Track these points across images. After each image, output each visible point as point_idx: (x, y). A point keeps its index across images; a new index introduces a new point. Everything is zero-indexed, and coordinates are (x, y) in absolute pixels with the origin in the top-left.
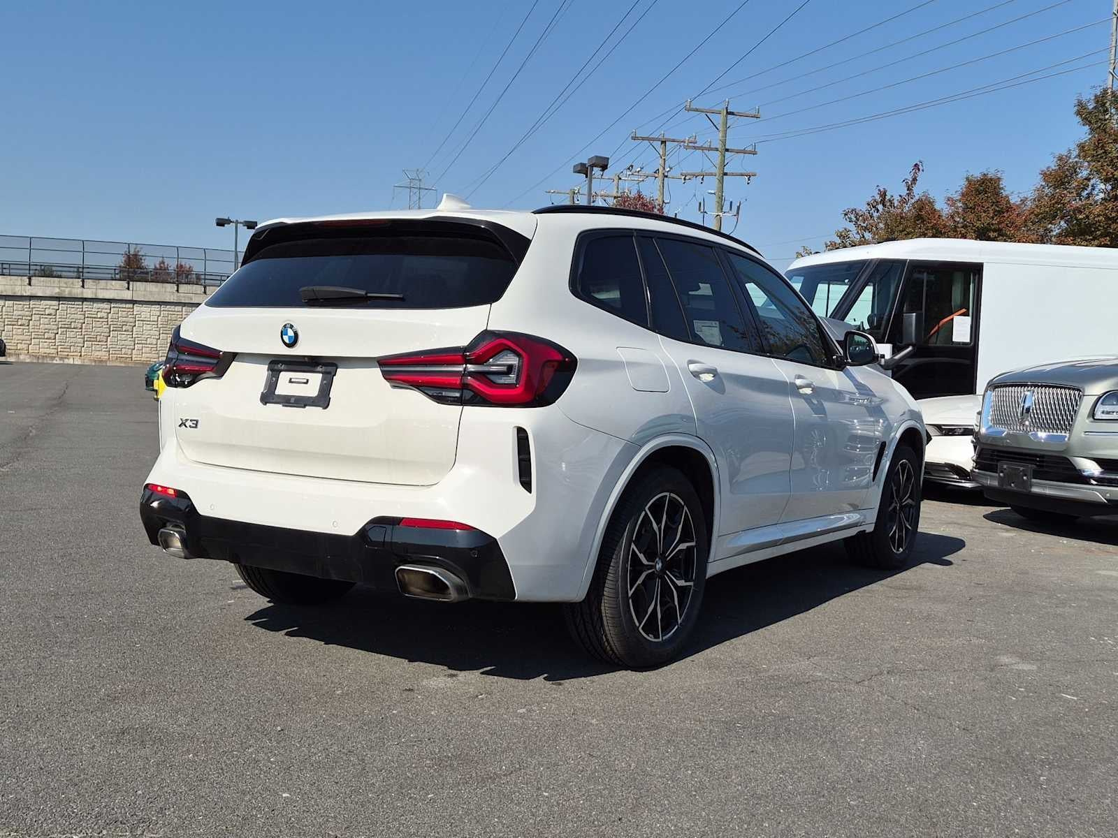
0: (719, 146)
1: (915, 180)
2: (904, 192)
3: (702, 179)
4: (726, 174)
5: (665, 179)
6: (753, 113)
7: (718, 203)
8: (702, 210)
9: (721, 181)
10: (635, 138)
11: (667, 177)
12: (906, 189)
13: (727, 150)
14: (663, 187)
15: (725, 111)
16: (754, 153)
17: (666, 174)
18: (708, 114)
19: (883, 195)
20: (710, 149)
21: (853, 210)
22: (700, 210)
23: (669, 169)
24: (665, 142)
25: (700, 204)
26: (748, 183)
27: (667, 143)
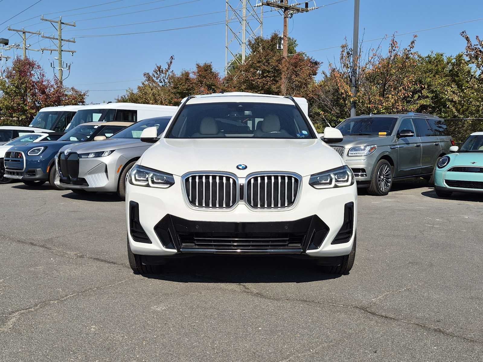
0: (58, 38)
1: (171, 63)
2: (167, 67)
3: (51, 52)
4: (62, 51)
5: (26, 50)
6: (72, 24)
7: (60, 63)
8: (53, 66)
9: (60, 54)
10: (9, 30)
11: (27, 49)
12: (168, 66)
13: (62, 40)
14: (26, 53)
15: (60, 22)
16: (74, 42)
17: (26, 48)
18: (52, 22)
19: (159, 68)
20: (54, 39)
21: (148, 74)
22: (51, 66)
23: (29, 46)
24: (25, 33)
25: (51, 63)
26: (73, 56)
27: (26, 33)
